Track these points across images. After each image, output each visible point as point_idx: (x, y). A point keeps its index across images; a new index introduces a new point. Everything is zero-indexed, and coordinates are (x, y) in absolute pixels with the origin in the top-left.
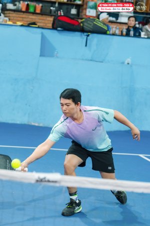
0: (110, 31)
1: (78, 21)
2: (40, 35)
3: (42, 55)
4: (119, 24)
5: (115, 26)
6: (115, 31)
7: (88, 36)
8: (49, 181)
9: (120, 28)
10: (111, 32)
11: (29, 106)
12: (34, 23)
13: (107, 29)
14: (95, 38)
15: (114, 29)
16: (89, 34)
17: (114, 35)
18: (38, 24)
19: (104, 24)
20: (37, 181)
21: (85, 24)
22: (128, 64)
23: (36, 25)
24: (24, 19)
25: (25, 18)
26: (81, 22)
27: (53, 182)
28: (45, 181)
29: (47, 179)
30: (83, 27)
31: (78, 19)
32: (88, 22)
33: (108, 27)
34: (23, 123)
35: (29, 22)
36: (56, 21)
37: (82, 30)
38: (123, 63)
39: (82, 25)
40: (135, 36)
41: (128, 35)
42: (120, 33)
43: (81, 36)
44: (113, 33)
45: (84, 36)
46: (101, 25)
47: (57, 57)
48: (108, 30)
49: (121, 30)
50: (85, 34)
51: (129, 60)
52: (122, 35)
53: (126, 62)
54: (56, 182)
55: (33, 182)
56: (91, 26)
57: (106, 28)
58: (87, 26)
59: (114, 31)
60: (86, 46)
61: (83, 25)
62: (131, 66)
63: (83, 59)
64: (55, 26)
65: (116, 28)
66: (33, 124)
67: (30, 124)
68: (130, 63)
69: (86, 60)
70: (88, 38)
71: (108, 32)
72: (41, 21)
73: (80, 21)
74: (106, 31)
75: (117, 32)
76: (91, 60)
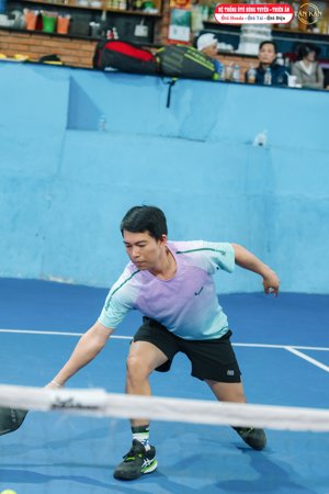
0: (220, 74)
1: (150, 53)
2: (67, 84)
3: (71, 125)
4: (240, 59)
5: (231, 63)
6: (232, 74)
7: (172, 84)
8: (80, 407)
9: (241, 68)
10: (223, 76)
11: (44, 238)
12: (54, 58)
13: (213, 69)
14: (188, 90)
15: (229, 69)
16: (175, 79)
17: (229, 81)
18: (63, 59)
19: (208, 58)
20: (54, 407)
21: (166, 58)
22: (261, 144)
23: (58, 60)
24: (32, 48)
25: (33, 45)
26: (158, 55)
27: (89, 408)
28: (72, 407)
29: (75, 403)
30: (161, 65)
31: (150, 46)
32: (173, 54)
33: (215, 64)
34: (30, 277)
35: (42, 55)
36: (102, 53)
37: (160, 72)
38: (250, 143)
39: (158, 60)
40: (275, 84)
41: (259, 81)
42: (243, 77)
43: (158, 83)
44: (228, 77)
45: (163, 85)
46: (201, 61)
47: (104, 130)
48: (216, 71)
49: (244, 71)
50: (167, 80)
51: (262, 137)
52: (246, 82)
53: (256, 141)
54: (94, 408)
55: (45, 408)
56: (179, 64)
57: (211, 67)
58: (170, 62)
59: (229, 74)
60: (168, 106)
61: (162, 60)
62: (267, 150)
63: (161, 136)
64: (100, 63)
65: (233, 66)
66: (52, 279)
67: (45, 279)
68: (264, 142)
69: (169, 137)
70: (173, 88)
71: (216, 76)
72: (68, 52)
73: (154, 51)
74: (213, 73)
75: (237, 76)
76: (179, 137)
